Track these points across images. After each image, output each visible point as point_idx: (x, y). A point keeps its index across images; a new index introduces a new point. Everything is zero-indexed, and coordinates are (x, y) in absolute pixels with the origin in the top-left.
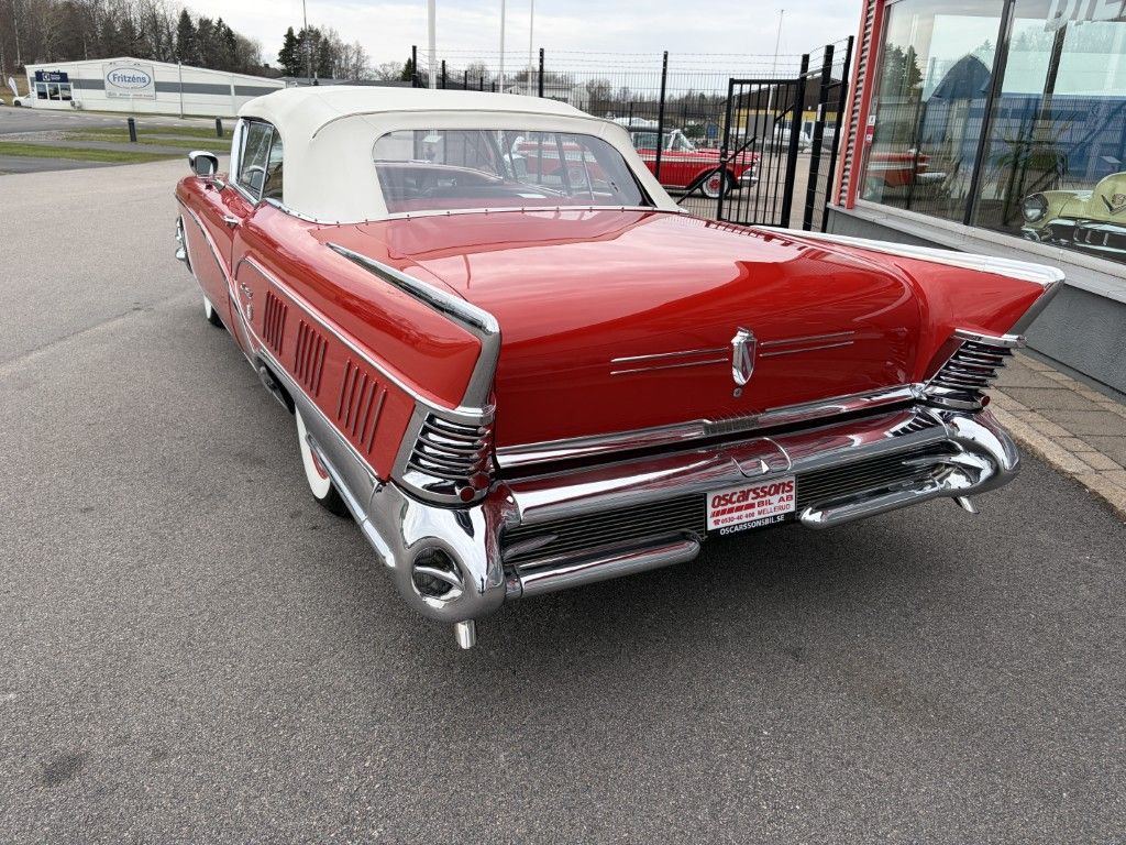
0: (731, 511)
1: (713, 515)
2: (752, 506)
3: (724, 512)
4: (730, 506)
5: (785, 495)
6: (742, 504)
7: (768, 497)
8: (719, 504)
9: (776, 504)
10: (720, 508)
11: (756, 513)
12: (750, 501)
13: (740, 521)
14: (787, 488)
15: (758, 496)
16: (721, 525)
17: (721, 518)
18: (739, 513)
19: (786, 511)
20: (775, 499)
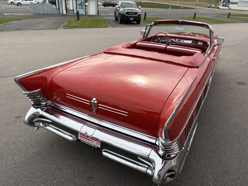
0: (84, 138)
1: (80, 136)
2: (89, 140)
3: (82, 137)
4: (84, 136)
5: (98, 143)
6: (87, 138)
7: (93, 140)
8: (81, 135)
9: (95, 143)
10: (81, 136)
11: (90, 142)
12: (89, 138)
13: (86, 141)
14: (98, 141)
15: (91, 139)
16: (81, 139)
17: (82, 138)
18: (86, 140)
19: (98, 146)
20: (95, 142)
